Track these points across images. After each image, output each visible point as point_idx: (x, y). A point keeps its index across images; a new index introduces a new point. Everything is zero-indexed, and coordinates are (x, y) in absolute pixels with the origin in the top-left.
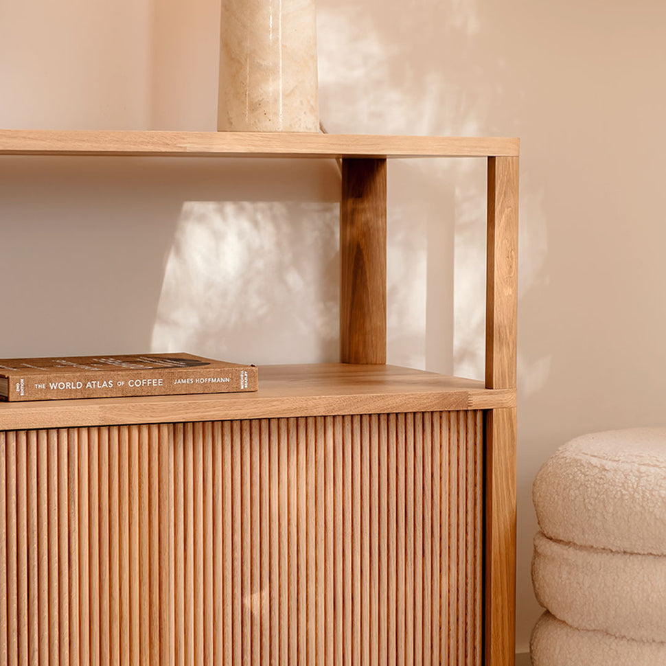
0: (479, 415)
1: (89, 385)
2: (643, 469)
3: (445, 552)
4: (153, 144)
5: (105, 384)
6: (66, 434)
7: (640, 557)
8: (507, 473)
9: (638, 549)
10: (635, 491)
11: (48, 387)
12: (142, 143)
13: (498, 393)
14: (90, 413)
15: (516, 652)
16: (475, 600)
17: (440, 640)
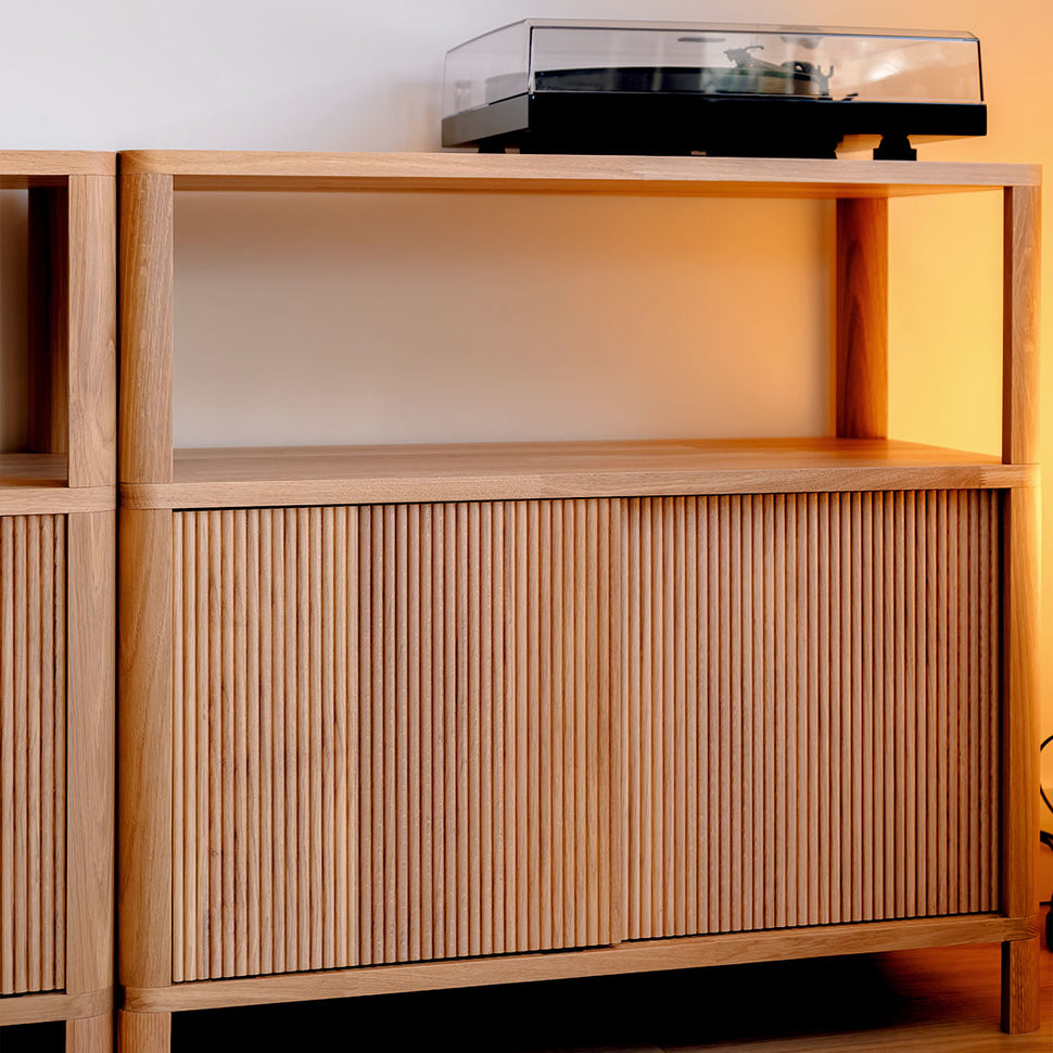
6: (501, 508)
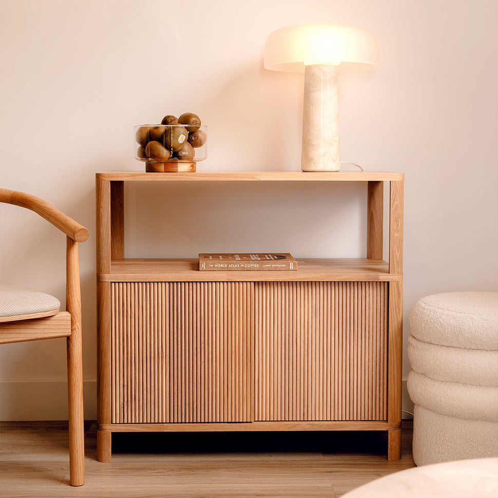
0: (386, 284)
1: (230, 266)
2: (437, 309)
3: (371, 337)
4: (248, 178)
5: (236, 266)
7: (434, 346)
8: (396, 307)
9: (433, 342)
10: (432, 318)
11: (214, 266)
12: (243, 177)
13: (391, 275)
14: (223, 276)
15: (403, 380)
16: (384, 357)
17: (369, 372)
